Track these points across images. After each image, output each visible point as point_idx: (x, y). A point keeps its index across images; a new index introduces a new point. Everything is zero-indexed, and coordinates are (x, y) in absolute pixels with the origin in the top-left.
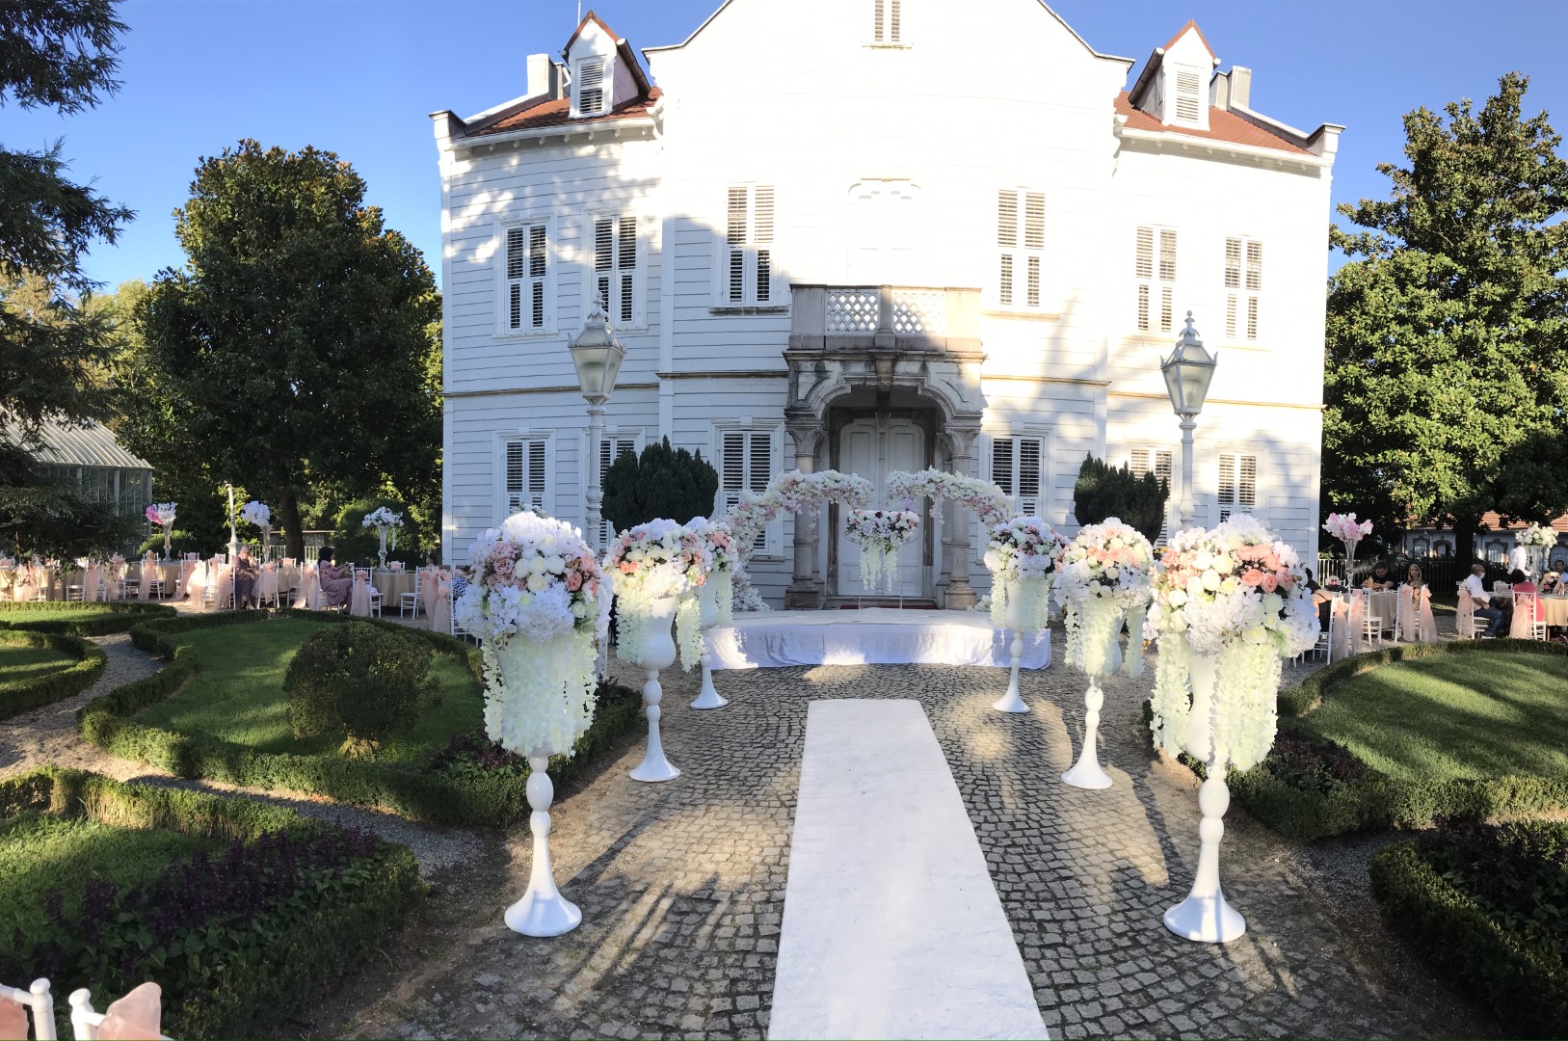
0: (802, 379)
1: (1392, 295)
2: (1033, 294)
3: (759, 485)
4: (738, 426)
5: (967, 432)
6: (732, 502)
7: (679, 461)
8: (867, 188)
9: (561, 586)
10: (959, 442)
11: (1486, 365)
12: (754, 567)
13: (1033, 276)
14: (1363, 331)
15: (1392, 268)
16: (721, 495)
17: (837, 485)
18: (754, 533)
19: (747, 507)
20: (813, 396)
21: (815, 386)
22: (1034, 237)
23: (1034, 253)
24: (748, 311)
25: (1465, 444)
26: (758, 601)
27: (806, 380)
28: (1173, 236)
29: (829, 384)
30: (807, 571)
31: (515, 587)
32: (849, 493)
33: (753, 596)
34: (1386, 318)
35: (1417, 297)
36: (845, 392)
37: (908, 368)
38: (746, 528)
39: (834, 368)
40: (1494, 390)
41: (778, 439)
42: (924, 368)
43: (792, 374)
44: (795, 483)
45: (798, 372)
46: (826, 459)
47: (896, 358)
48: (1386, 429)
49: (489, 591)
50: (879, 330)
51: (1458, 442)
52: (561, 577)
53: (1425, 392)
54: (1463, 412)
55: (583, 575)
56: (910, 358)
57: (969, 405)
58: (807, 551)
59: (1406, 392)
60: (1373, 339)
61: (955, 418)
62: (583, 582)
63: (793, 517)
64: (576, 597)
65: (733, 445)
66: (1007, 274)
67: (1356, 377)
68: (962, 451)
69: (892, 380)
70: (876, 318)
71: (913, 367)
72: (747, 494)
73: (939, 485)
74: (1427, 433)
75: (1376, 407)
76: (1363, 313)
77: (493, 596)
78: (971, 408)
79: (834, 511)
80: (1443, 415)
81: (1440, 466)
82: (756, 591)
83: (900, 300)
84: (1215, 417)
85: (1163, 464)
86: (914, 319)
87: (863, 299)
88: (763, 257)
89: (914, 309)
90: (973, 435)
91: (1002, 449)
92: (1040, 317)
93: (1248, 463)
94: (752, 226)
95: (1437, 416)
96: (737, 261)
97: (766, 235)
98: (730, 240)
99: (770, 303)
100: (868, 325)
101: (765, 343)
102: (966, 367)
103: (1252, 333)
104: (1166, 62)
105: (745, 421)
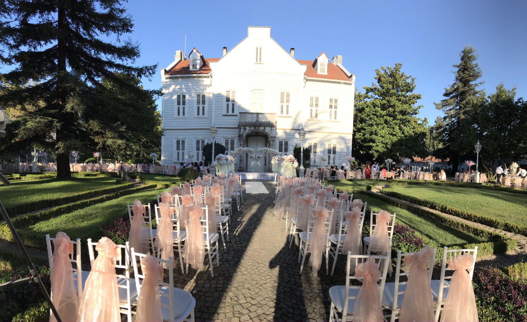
0: (241, 130)
1: (372, 109)
2: (287, 112)
3: (232, 150)
8: (254, 91)
10: (271, 142)
11: (390, 126)
13: (287, 109)
14: (365, 117)
15: (372, 103)
17: (248, 150)
20: (243, 133)
21: (244, 131)
22: (288, 101)
23: (288, 104)
24: (230, 115)
27: (242, 130)
28: (318, 98)
29: (246, 131)
30: (242, 166)
32: (250, 151)
34: (370, 114)
35: (377, 110)
36: (250, 132)
37: (262, 128)
39: (248, 128)
40: (392, 131)
41: (236, 141)
42: (265, 128)
43: (239, 128)
44: (241, 150)
46: (246, 145)
47: (259, 126)
48: (369, 138)
50: (256, 121)
51: (384, 142)
53: (377, 131)
54: (385, 135)
56: (262, 126)
58: (242, 162)
59: (373, 131)
60: (367, 119)
61: (270, 138)
63: (239, 156)
65: (227, 143)
66: (282, 108)
68: (272, 144)
69: (259, 130)
70: (256, 119)
71: (263, 128)
73: (267, 150)
74: (377, 139)
75: (367, 133)
78: (274, 136)
79: (247, 155)
81: (380, 147)
83: (260, 115)
84: (326, 136)
85: (315, 146)
86: (263, 119)
87: (253, 115)
88: (233, 105)
89: (263, 117)
90: (274, 141)
91: (281, 143)
92: (289, 117)
93: (335, 146)
94: (231, 99)
95: (379, 136)
96: (228, 105)
97: (233, 101)
98: (227, 101)
99: (235, 114)
100: (254, 120)
101: (233, 122)
102: (273, 128)
103: (335, 118)
104: (318, 60)
105: (229, 137)
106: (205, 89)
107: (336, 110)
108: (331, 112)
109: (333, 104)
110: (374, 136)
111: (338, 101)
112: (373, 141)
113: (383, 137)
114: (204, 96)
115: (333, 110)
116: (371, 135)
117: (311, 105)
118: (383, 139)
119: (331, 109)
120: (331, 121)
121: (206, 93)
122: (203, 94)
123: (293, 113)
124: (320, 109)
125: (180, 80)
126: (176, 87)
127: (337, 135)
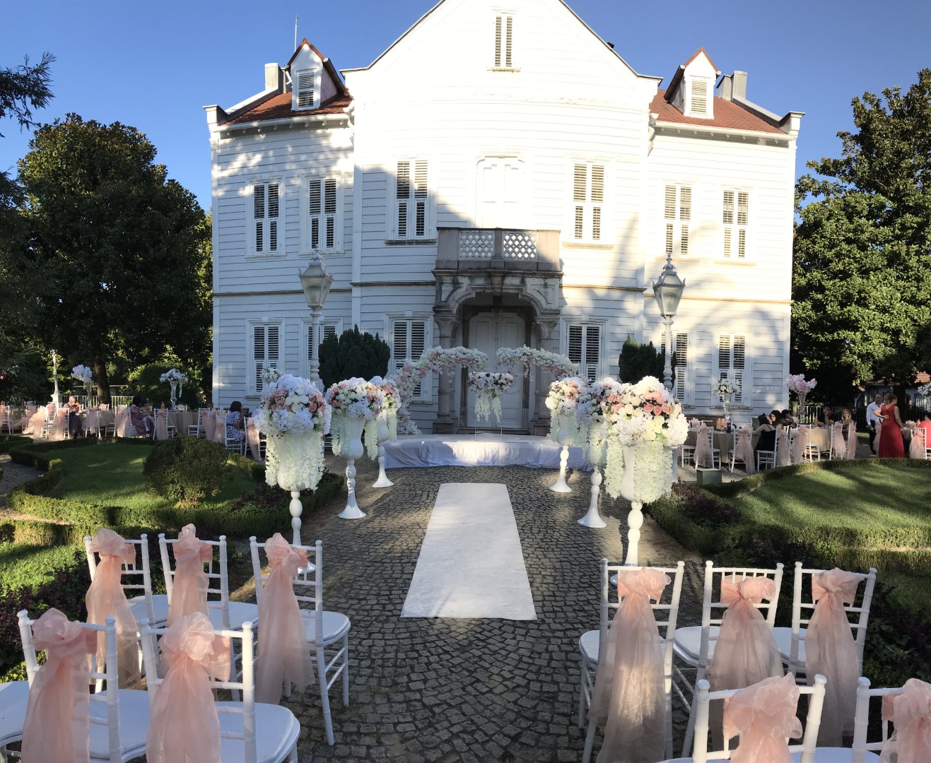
0: (444, 288)
1: (843, 224)
2: (596, 232)
3: (416, 357)
4: (402, 318)
5: (550, 323)
6: (399, 366)
7: (365, 340)
8: (489, 162)
9: (307, 410)
10: (545, 329)
11: (908, 271)
12: (413, 408)
13: (596, 220)
14: (822, 249)
15: (843, 206)
16: (392, 362)
17: (464, 356)
18: (413, 386)
19: (409, 369)
20: (451, 299)
21: (452, 292)
22: (597, 194)
23: (597, 205)
24: (410, 242)
25: (893, 326)
26: (415, 429)
27: (446, 289)
28: (689, 190)
29: (461, 292)
30: (446, 410)
31: (286, 410)
32: (472, 360)
33: (412, 426)
34: (838, 240)
35: (859, 225)
36: (472, 296)
37: (513, 281)
38: (408, 383)
39: (465, 281)
40: (914, 289)
41: (429, 326)
42: (523, 282)
43: (437, 284)
44: (438, 354)
45: (442, 283)
46: (460, 339)
47: (504, 275)
48: (839, 316)
49: (272, 412)
50: (494, 257)
51: (888, 325)
52: (307, 405)
53: (864, 290)
54: (891, 304)
55: (317, 404)
56: (514, 275)
57: (552, 305)
58: (447, 398)
59: (851, 291)
60: (830, 254)
61: (542, 314)
62: (318, 408)
63: (437, 376)
64: (315, 415)
65: (400, 330)
66: (579, 218)
67: (819, 281)
68: (547, 335)
69: (502, 289)
70: (492, 249)
71: (516, 281)
72: (408, 361)
73: (530, 357)
74: (866, 318)
75: (831, 301)
76: (822, 237)
77: (275, 414)
78: (554, 307)
79: (465, 372)
80: (877, 306)
81: (876, 341)
82: (414, 422)
83: (507, 237)
84: (716, 310)
85: (682, 342)
86: (517, 250)
87: (483, 237)
88: (421, 207)
89: (517, 243)
90: (553, 324)
91: (575, 333)
92: (601, 247)
93: (740, 341)
94: (415, 186)
95: (873, 307)
96: (403, 209)
97: (422, 193)
98: (399, 196)
99: (425, 237)
100: (487, 254)
101: (419, 262)
102: (550, 281)
103: (742, 253)
104: (686, 74)
105: (409, 314)
106: (335, 161)
107: (742, 227)
108: (728, 233)
109: (736, 208)
110: (854, 310)
111: (750, 198)
112: (852, 325)
113: (884, 310)
114: (331, 187)
115: (735, 227)
116: (843, 305)
117: (670, 213)
118: (887, 317)
119: (728, 225)
120: (727, 263)
121: (339, 173)
122: (327, 178)
123: (611, 232)
124: (693, 224)
125: (262, 137)
126: (249, 159)
127: (748, 307)
